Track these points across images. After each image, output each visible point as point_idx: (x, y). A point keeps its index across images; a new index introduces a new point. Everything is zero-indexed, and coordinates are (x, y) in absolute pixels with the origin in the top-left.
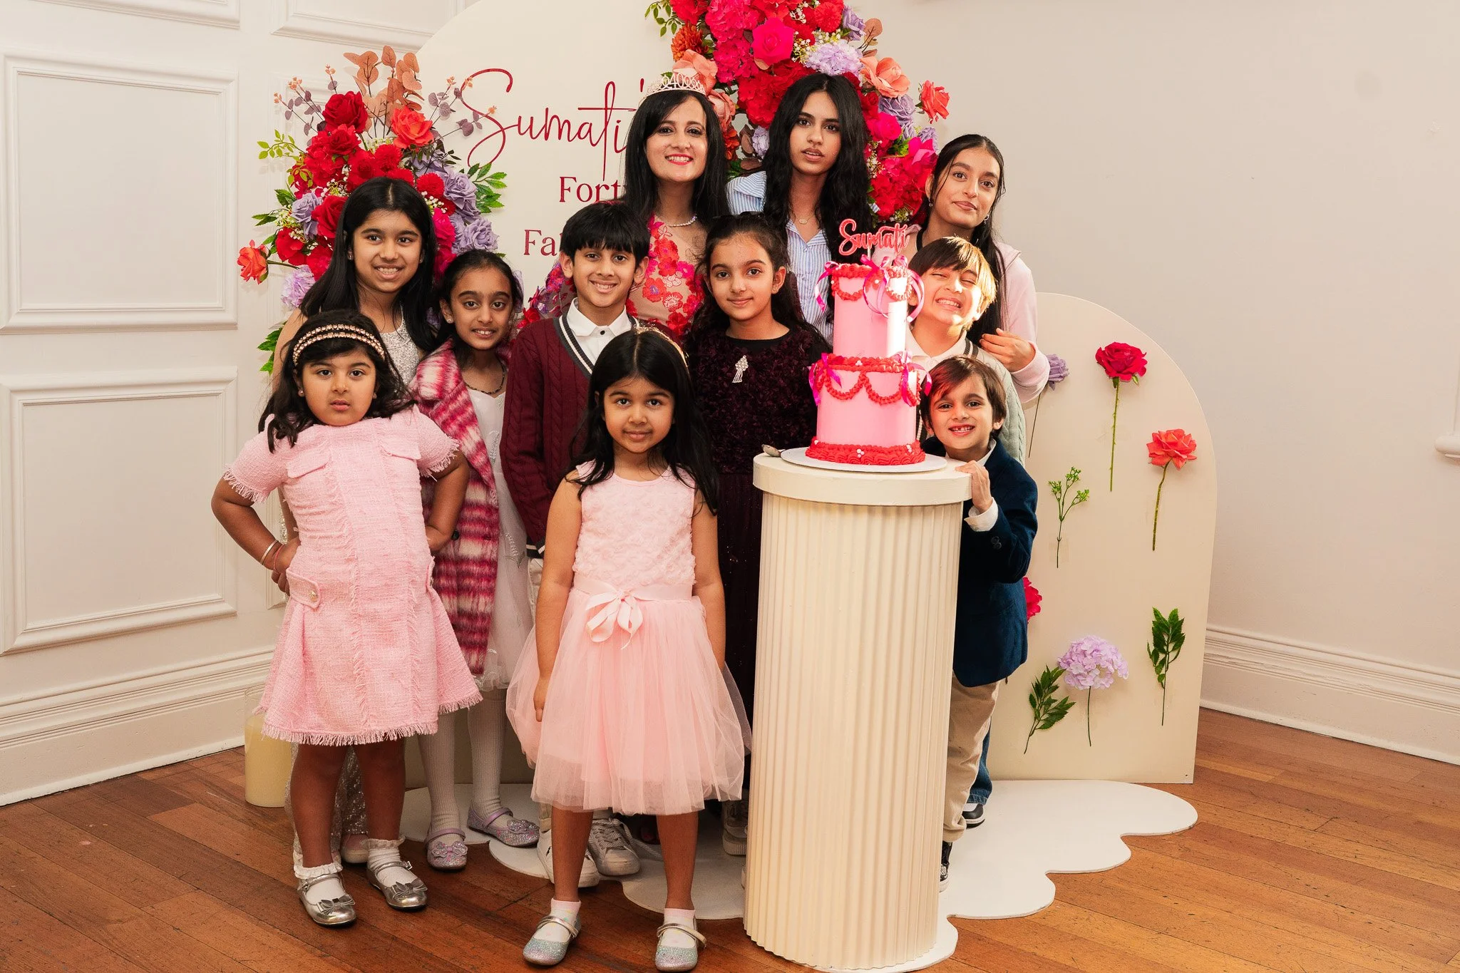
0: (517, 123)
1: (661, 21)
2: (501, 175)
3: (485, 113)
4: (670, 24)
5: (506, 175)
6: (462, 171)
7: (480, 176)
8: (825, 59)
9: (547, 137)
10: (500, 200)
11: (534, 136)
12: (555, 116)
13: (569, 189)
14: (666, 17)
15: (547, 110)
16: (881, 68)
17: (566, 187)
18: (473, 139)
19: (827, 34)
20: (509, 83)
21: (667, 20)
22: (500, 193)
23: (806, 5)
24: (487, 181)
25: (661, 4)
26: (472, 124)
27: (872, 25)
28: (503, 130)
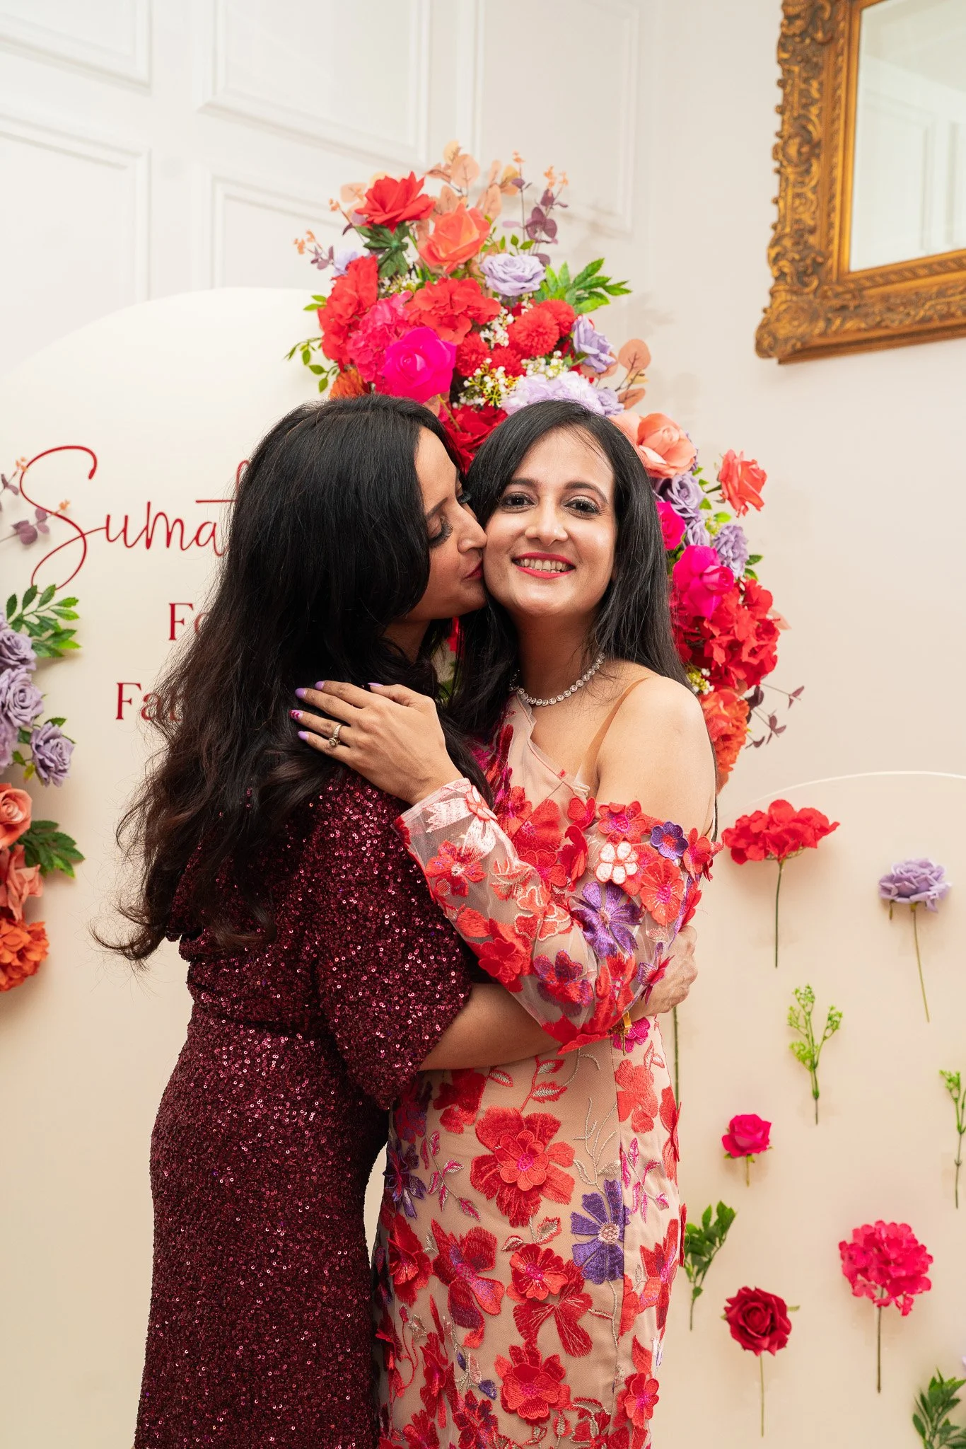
0: (104, 525)
1: (318, 370)
2: (71, 602)
3: (54, 510)
4: (334, 373)
5: (77, 601)
6: (12, 602)
7: (43, 602)
9: (149, 542)
10: (73, 638)
11: (129, 544)
12: (161, 514)
13: (182, 622)
14: (329, 365)
15: (149, 504)
16: (647, 428)
17: (178, 618)
18: (38, 551)
19: (543, 361)
20: (91, 467)
21: (326, 369)
22: (74, 628)
23: (510, 319)
24: (53, 611)
25: (316, 344)
26: (36, 527)
27: (633, 350)
28: (83, 535)
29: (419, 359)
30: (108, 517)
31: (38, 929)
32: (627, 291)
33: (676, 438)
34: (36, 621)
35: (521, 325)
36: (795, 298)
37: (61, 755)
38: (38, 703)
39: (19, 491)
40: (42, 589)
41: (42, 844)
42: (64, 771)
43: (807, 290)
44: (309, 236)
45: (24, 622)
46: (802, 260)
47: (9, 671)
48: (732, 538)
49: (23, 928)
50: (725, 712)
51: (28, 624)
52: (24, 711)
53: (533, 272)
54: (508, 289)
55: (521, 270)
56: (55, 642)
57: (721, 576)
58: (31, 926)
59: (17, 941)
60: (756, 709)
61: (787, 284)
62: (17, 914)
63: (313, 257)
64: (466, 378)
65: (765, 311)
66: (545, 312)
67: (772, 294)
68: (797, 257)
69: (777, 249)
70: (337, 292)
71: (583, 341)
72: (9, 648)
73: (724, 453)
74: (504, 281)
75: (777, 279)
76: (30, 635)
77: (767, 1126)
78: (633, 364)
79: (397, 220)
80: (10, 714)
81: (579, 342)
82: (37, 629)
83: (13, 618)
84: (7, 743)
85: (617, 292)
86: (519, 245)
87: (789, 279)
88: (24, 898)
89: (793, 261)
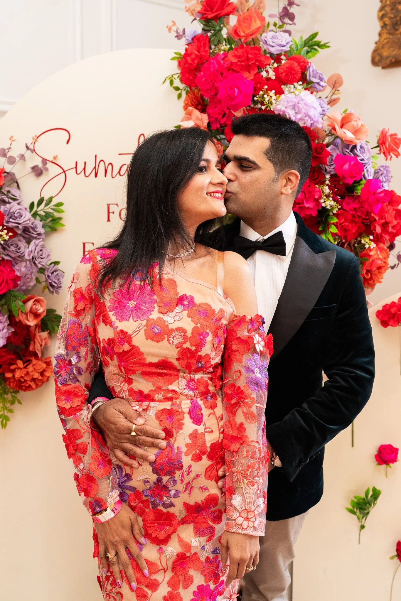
0: (74, 166)
1: (177, 89)
2: (60, 204)
3: (50, 160)
4: (185, 90)
5: (63, 204)
6: (32, 205)
7: (47, 205)
8: (290, 106)
9: (96, 175)
10: (62, 222)
11: (87, 175)
12: (102, 161)
13: (113, 213)
14: (182, 86)
15: (96, 156)
16: (344, 121)
17: (111, 211)
18: (43, 179)
19: (292, 86)
20: (68, 138)
21: (181, 88)
22: (62, 217)
23: (276, 65)
24: (52, 209)
25: (176, 76)
26: (42, 168)
27: (335, 79)
28: (64, 172)
29: (236, 89)
30: (76, 163)
31: (48, 360)
32: (329, 47)
33: (360, 125)
34: (44, 214)
35: (283, 69)
36: (391, 37)
37: (59, 279)
38: (48, 255)
39: (33, 151)
40: (46, 198)
41: (49, 320)
42: (61, 287)
43: (397, 32)
44: (173, 23)
45: (38, 214)
46: (395, 17)
47: (34, 241)
48: (385, 172)
49: (42, 360)
50: (381, 257)
51: (40, 216)
52: (42, 260)
53: (287, 42)
54: (275, 50)
55: (281, 40)
56: (53, 224)
57: (385, 194)
58: (45, 359)
59: (40, 367)
60: (392, 252)
61: (387, 29)
62: (40, 355)
63: (175, 34)
64: (255, 96)
65: (376, 43)
66: (294, 62)
67: (380, 35)
68: (392, 16)
69: (383, 12)
70: (189, 52)
71: (312, 76)
72: (32, 228)
73: (381, 129)
74: (273, 46)
75: (382, 27)
76: (41, 221)
77: (397, 450)
78: (334, 85)
79: (219, 16)
80: (36, 262)
81: (310, 76)
82: (44, 218)
83: (32, 213)
84: (33, 274)
85: (324, 47)
86: (278, 26)
87: (388, 27)
88: (42, 347)
89: (390, 18)
